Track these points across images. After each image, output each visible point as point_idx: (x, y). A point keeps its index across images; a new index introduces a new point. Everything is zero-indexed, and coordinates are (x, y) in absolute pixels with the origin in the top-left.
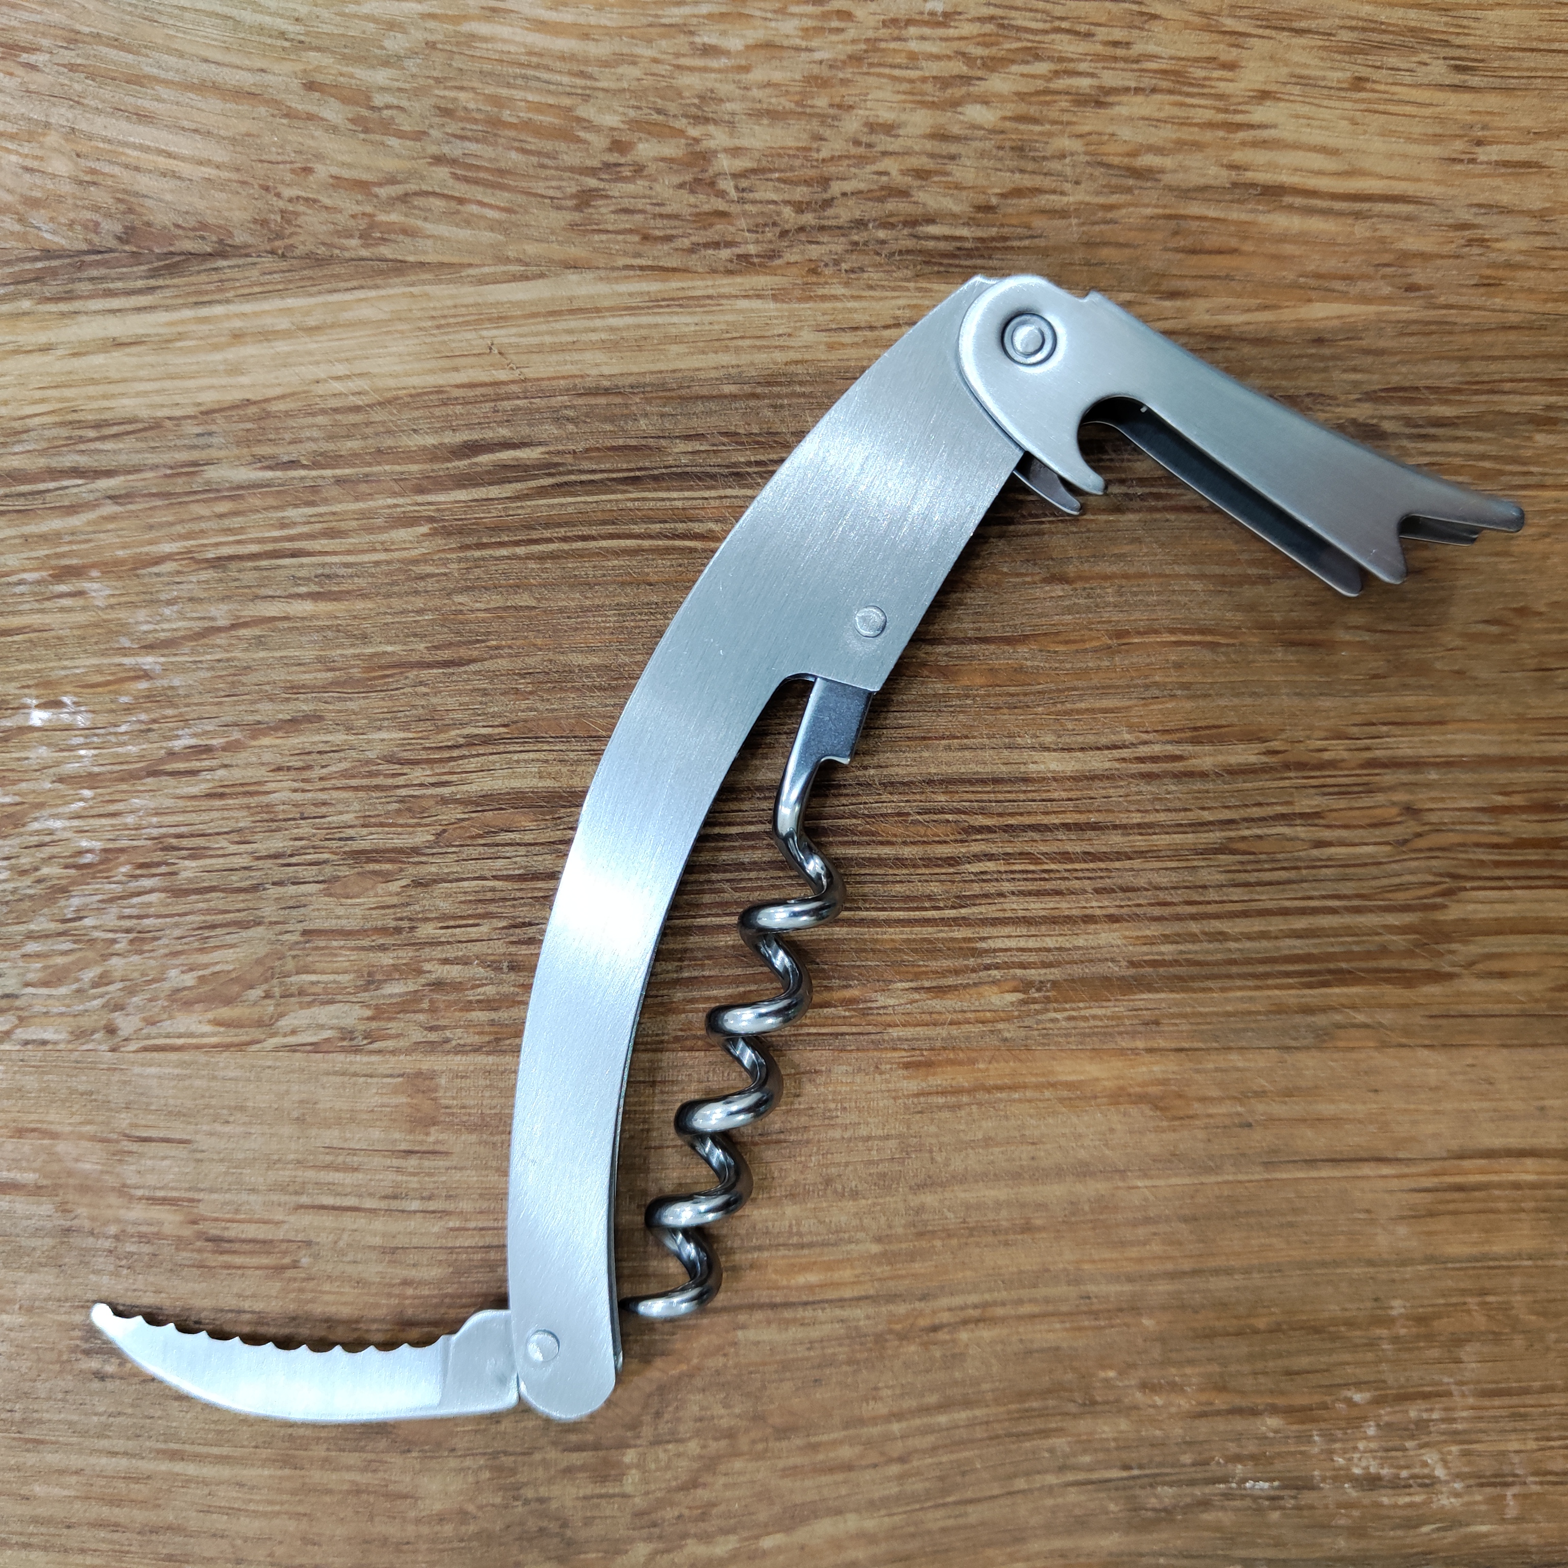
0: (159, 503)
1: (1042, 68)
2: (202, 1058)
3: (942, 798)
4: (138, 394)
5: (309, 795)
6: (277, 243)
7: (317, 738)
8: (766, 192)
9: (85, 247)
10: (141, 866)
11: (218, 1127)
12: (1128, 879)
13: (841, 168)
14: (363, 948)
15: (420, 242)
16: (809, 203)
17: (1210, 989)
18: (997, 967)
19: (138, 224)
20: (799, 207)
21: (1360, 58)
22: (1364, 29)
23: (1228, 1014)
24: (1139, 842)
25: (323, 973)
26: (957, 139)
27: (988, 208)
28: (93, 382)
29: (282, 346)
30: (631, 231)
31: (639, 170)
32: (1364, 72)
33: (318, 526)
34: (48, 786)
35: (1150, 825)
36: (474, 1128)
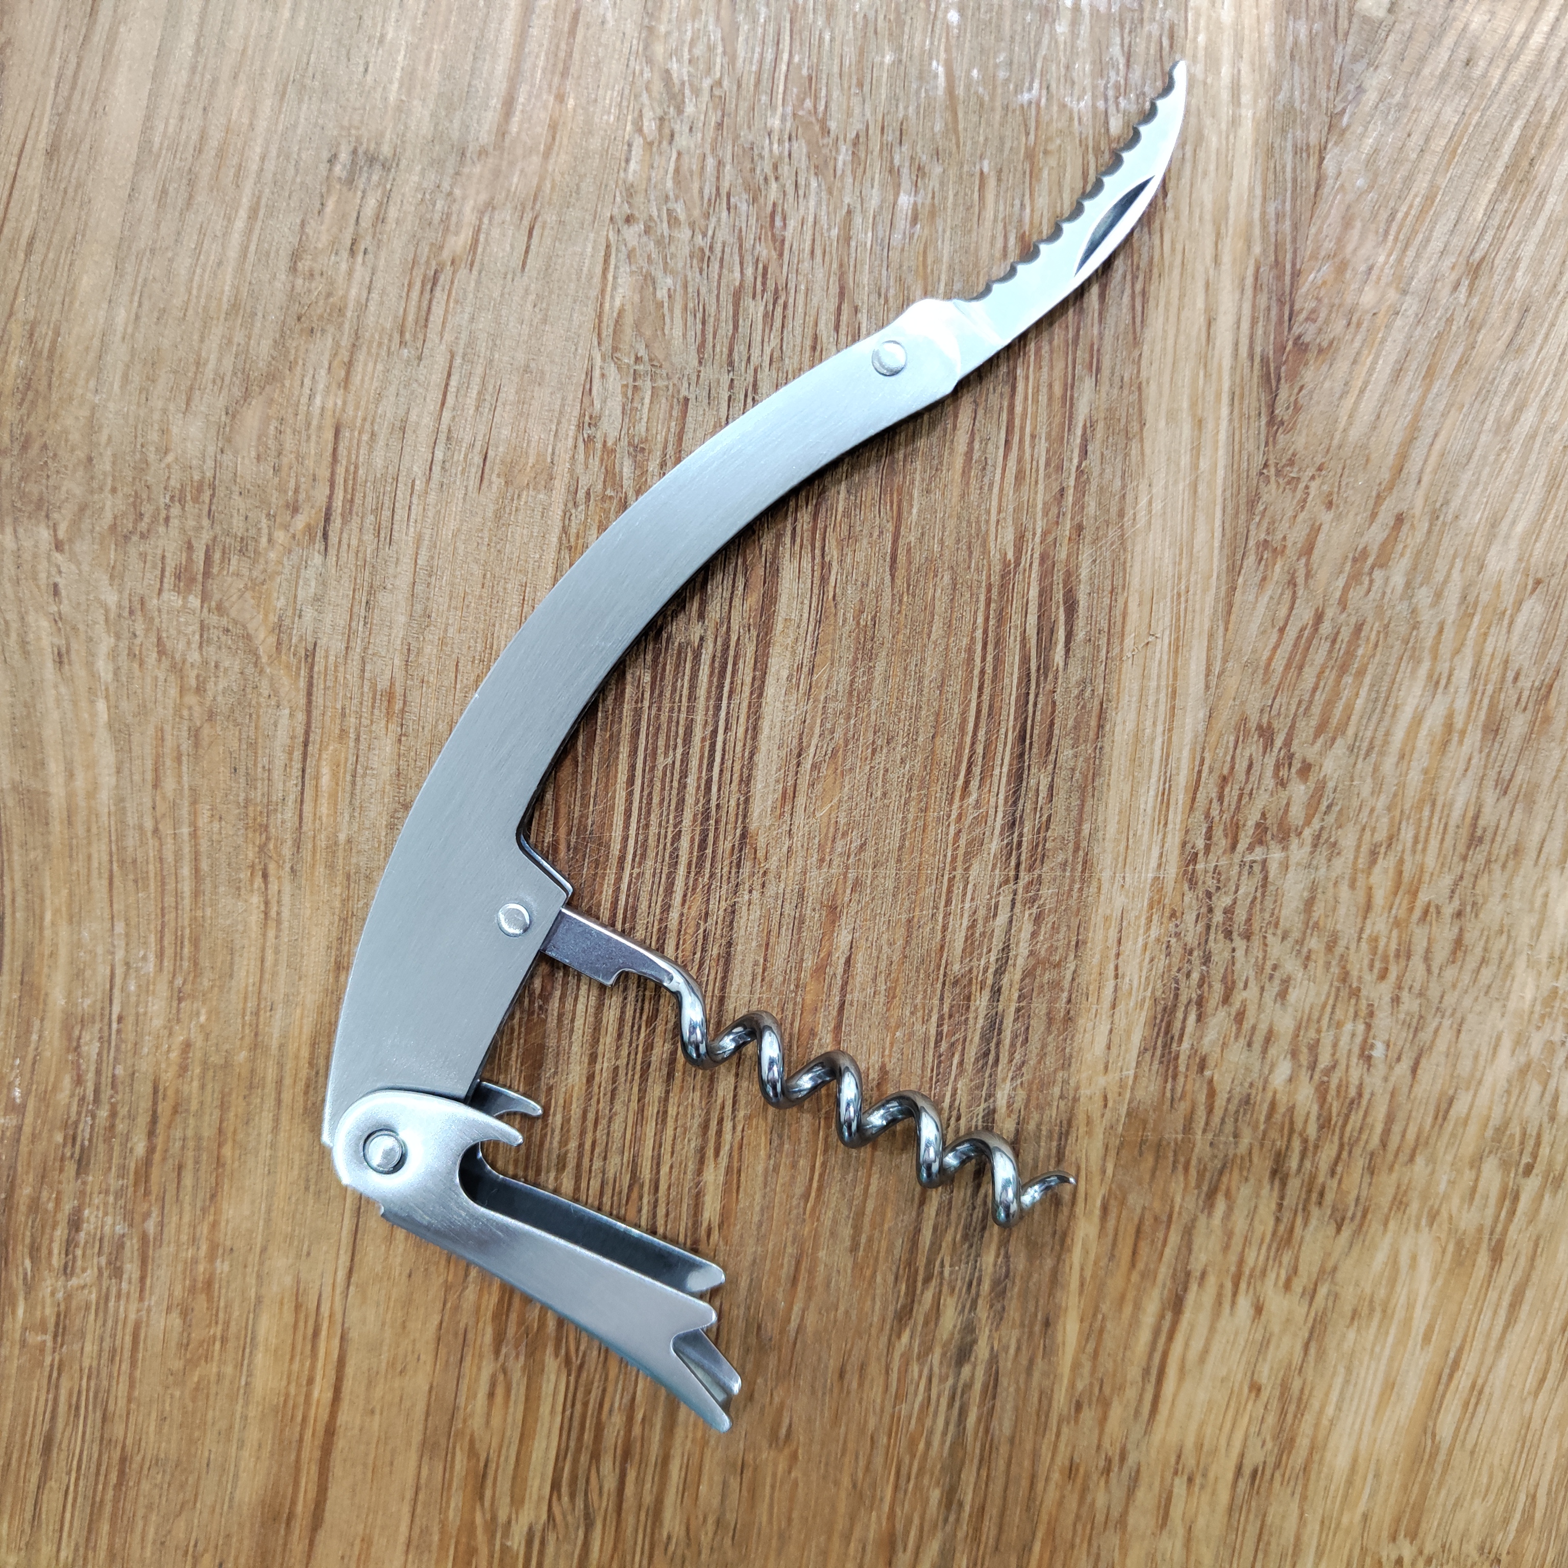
1: (1312, 1131)
2: (594, 293)
3: (715, 952)
4: (1165, 331)
6: (1273, 470)
8: (1248, 887)
9: (1297, 307)
10: (765, 269)
11: (532, 297)
12: (622, 1096)
13: (1257, 951)
14: (665, 447)
15: (1253, 591)
16: (1231, 919)
19: (1309, 355)
20: (1229, 912)
21: (1277, 1393)
22: (1300, 1399)
24: (652, 1110)
25: (650, 409)
26: (1265, 1051)
27: (1202, 1067)
28: (1182, 296)
29: (1185, 460)
30: (1232, 768)
31: (1282, 783)
32: (1265, 1395)
33: (1028, 467)
34: (847, 200)
35: (664, 1121)
36: (498, 516)
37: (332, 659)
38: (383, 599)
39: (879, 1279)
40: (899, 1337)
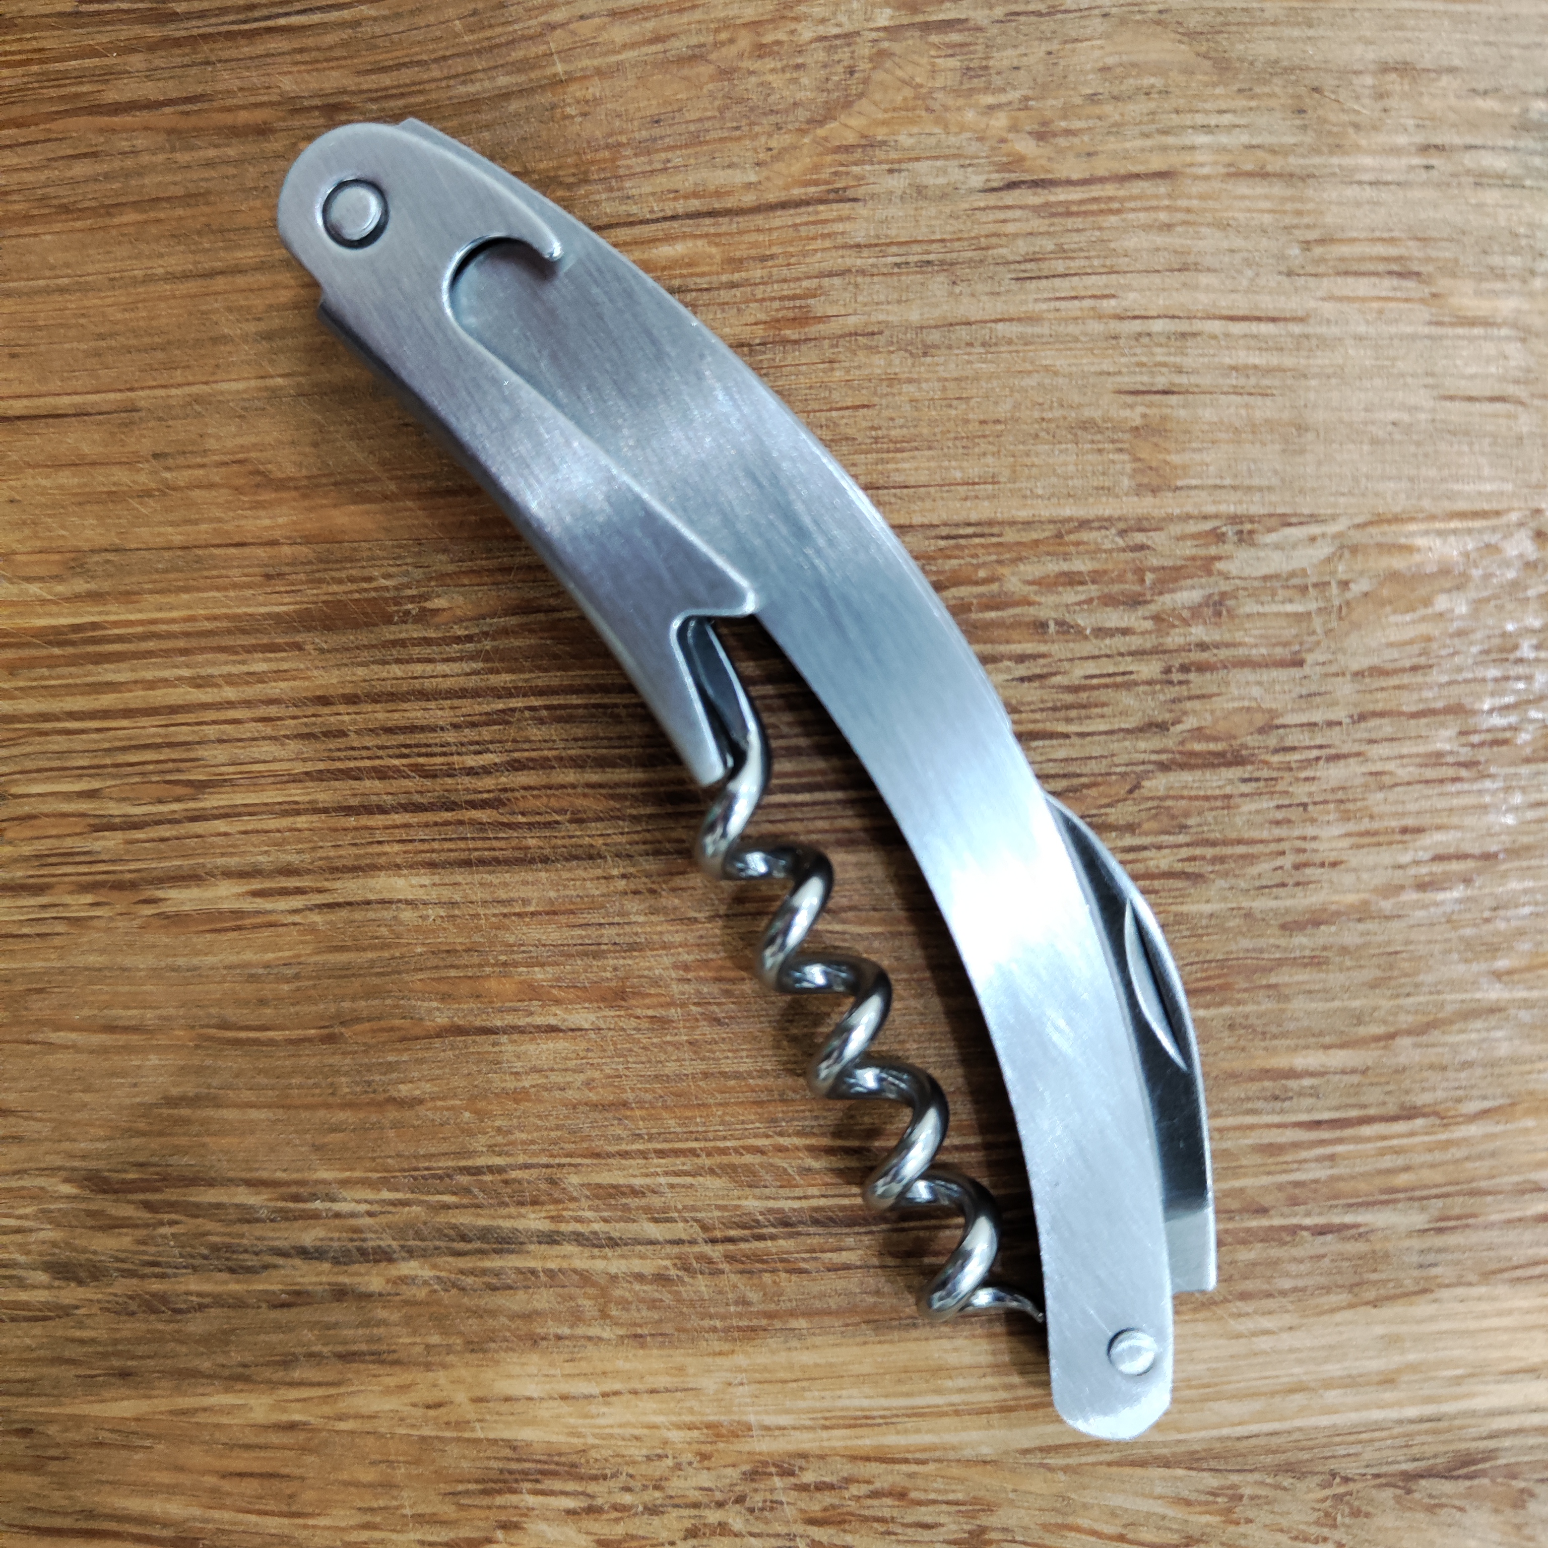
0: (1483, 1184)
2: (1427, 505)
3: (531, 842)
4: (1509, 1312)
5: (1297, 833)
6: (1342, 1490)
7: (1289, 903)
10: (1505, 742)
11: (1406, 417)
12: (308, 748)
14: (1228, 645)
15: (1169, 1492)
16: (713, 1533)
17: (208, 618)
18: (458, 640)
19: (1509, 1512)
20: (723, 1529)
23: (186, 589)
24: (297, 794)
25: (1277, 615)
27: (505, 1526)
29: (1334, 1369)
30: (920, 1503)
33: (1289, 1158)
35: (285, 813)
36: (1086, 425)
37: (839, 227)
38: (938, 284)
39: (136, 1141)
40: (67, 1180)
